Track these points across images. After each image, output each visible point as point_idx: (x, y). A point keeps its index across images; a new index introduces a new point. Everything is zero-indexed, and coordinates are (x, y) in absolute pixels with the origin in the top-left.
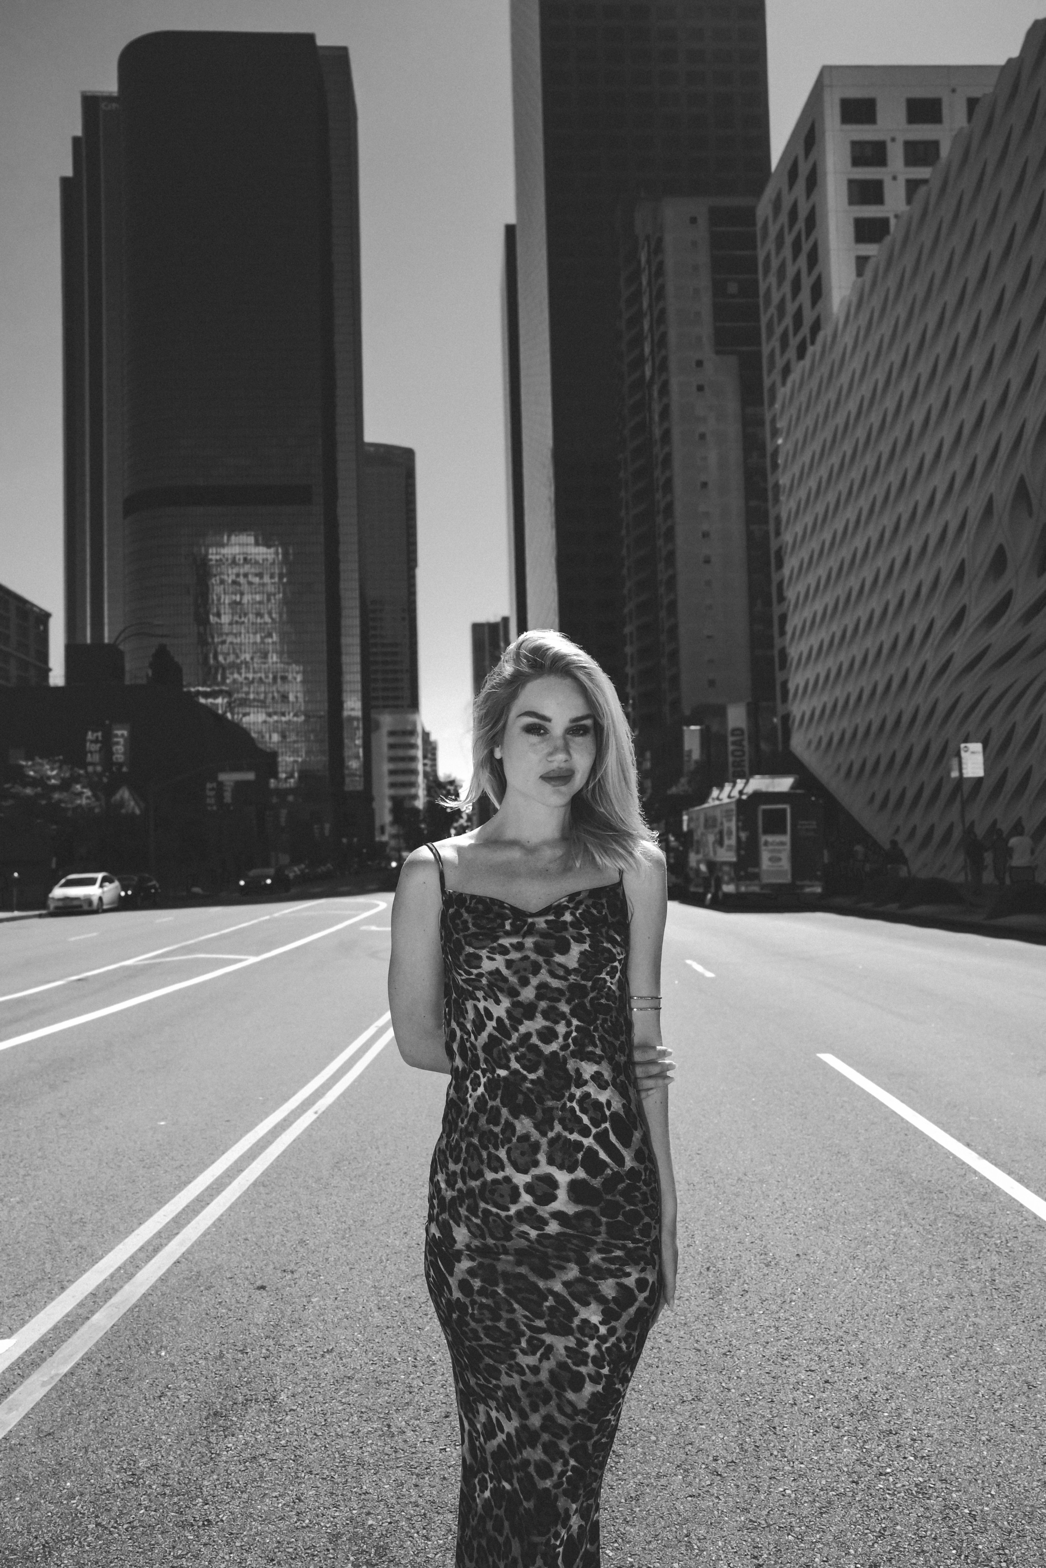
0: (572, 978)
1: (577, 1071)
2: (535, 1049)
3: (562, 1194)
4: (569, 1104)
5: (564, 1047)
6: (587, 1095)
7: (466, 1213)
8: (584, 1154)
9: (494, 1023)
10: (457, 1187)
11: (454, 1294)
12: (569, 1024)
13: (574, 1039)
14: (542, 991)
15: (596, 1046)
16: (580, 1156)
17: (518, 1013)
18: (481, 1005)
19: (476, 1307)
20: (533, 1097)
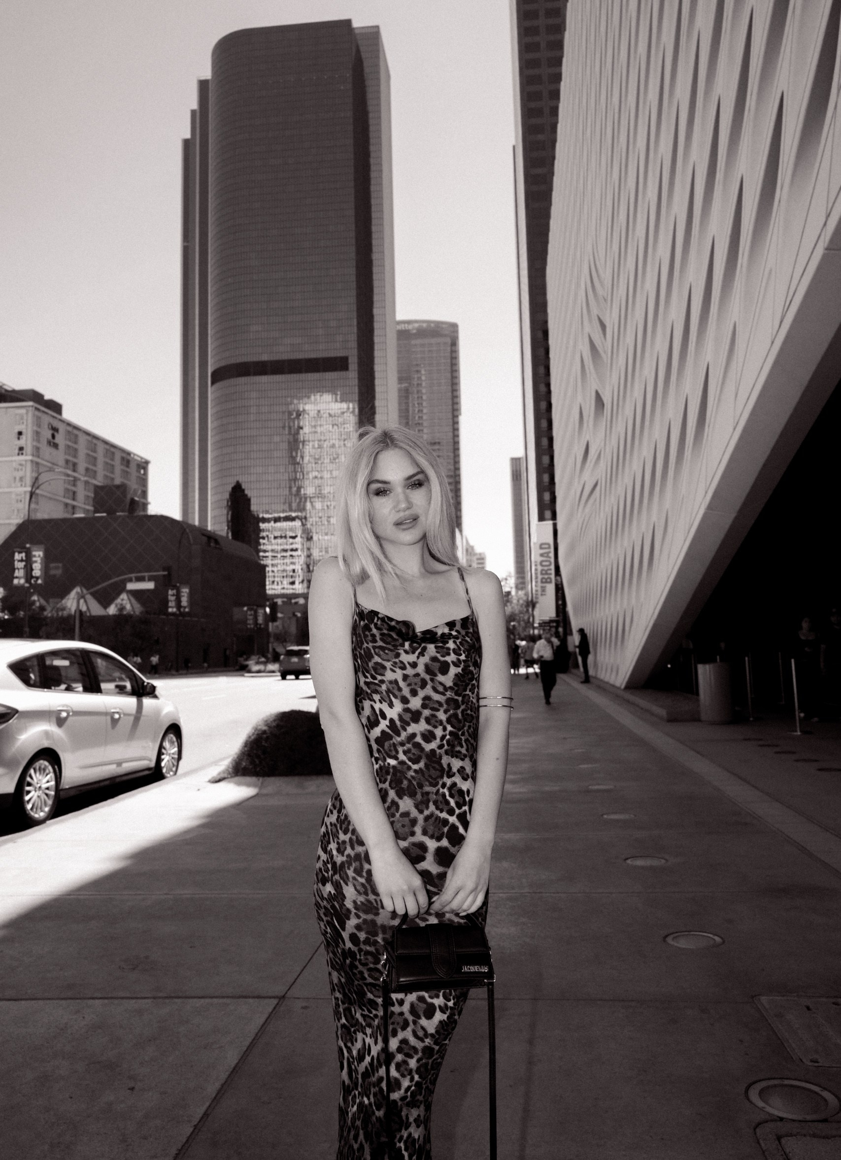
0: (449, 694)
1: (449, 765)
2: (417, 745)
3: (430, 857)
4: (441, 790)
5: (441, 747)
6: (454, 784)
7: (354, 875)
8: (449, 828)
9: (387, 722)
10: (346, 853)
11: (346, 944)
12: (445, 729)
13: (448, 741)
14: (427, 702)
15: (462, 746)
16: (446, 829)
17: (407, 717)
18: (377, 706)
19: (362, 953)
20: (415, 783)
